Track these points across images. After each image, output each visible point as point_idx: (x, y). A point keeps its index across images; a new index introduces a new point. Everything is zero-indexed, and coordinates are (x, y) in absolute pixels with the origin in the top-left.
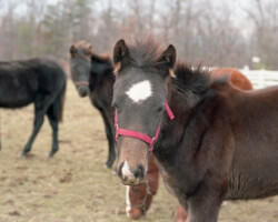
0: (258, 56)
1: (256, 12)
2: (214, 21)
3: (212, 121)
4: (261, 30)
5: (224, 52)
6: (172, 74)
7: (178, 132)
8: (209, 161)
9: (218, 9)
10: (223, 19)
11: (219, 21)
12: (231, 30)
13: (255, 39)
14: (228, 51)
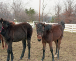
0: (15, 19)
1: (14, 7)
2: (3, 9)
3: (11, 29)
4: (15, 12)
5: (6, 18)
6: (2, 22)
7: (5, 31)
8: (11, 35)
9: (4, 6)
10: (6, 9)
11: (4, 9)
12: (8, 12)
13: (14, 14)
14: (7, 17)
